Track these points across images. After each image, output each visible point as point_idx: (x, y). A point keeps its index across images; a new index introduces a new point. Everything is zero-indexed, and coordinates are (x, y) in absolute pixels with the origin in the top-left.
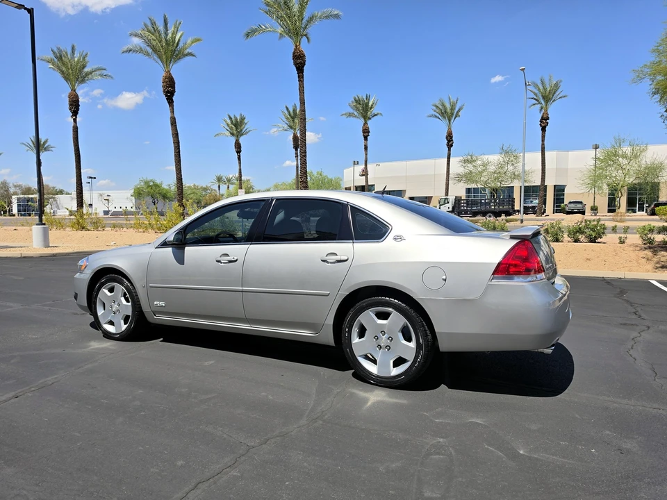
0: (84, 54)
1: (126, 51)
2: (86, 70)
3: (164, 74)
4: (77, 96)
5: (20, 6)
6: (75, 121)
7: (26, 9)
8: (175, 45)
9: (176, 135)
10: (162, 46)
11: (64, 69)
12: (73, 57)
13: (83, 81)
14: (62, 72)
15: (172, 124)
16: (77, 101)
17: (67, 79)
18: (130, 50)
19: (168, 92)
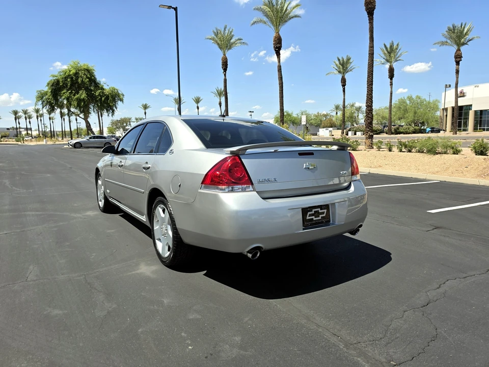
0: (231, 30)
1: (253, 24)
2: (232, 41)
3: (274, 34)
4: (227, 59)
5: (170, 7)
6: (225, 75)
7: (173, 8)
8: (284, 11)
9: (281, 78)
10: (274, 15)
11: (219, 42)
12: (224, 33)
13: (230, 48)
14: (218, 44)
15: (278, 71)
16: (227, 62)
17: (221, 48)
18: (255, 22)
19: (277, 48)
